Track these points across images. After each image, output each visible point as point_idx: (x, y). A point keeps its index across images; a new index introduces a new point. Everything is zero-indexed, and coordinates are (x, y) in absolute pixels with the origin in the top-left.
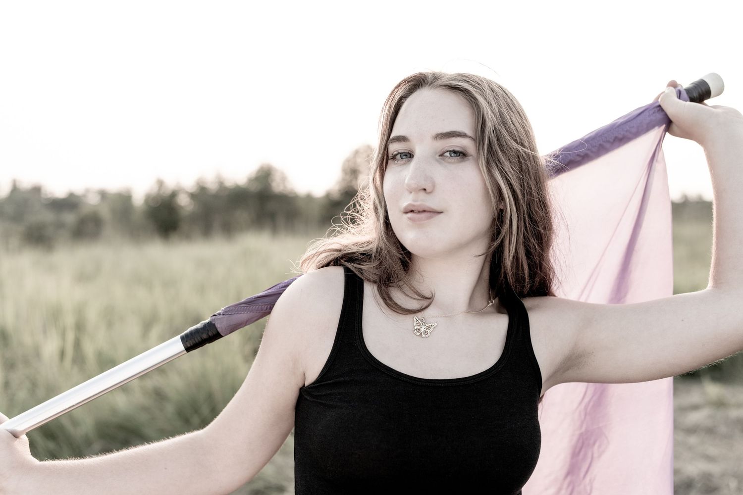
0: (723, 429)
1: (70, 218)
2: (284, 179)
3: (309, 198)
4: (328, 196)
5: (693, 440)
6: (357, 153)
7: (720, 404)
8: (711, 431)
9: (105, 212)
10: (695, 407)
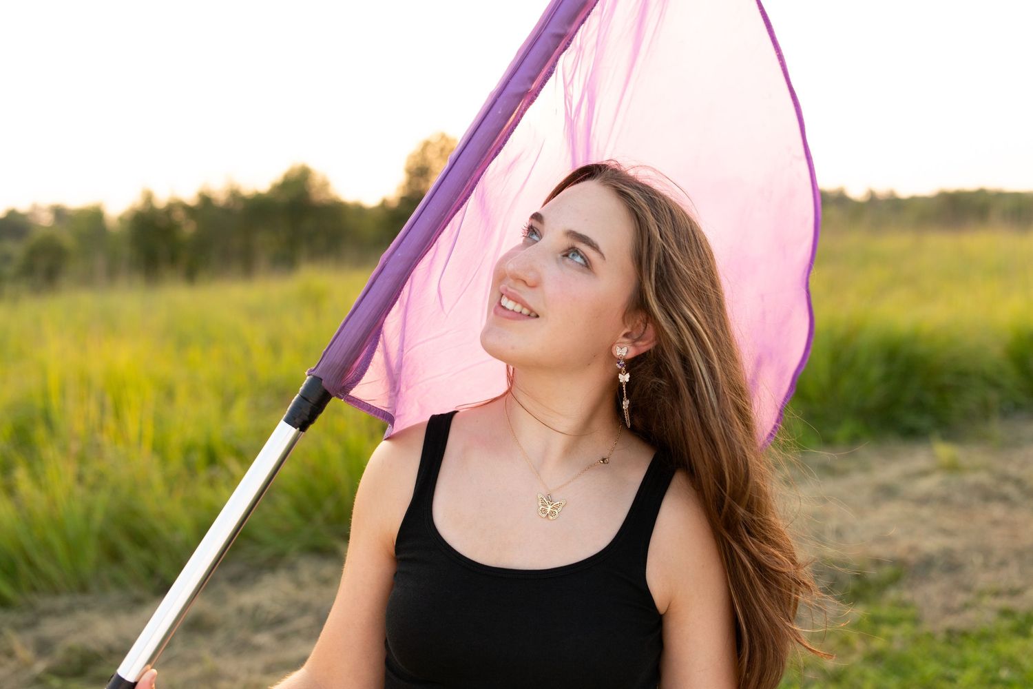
0: (959, 498)
1: (16, 249)
2: (325, 185)
3: (359, 210)
4: (384, 204)
5: (925, 512)
6: (427, 144)
7: (952, 468)
8: (945, 501)
9: (68, 240)
10: (924, 473)
